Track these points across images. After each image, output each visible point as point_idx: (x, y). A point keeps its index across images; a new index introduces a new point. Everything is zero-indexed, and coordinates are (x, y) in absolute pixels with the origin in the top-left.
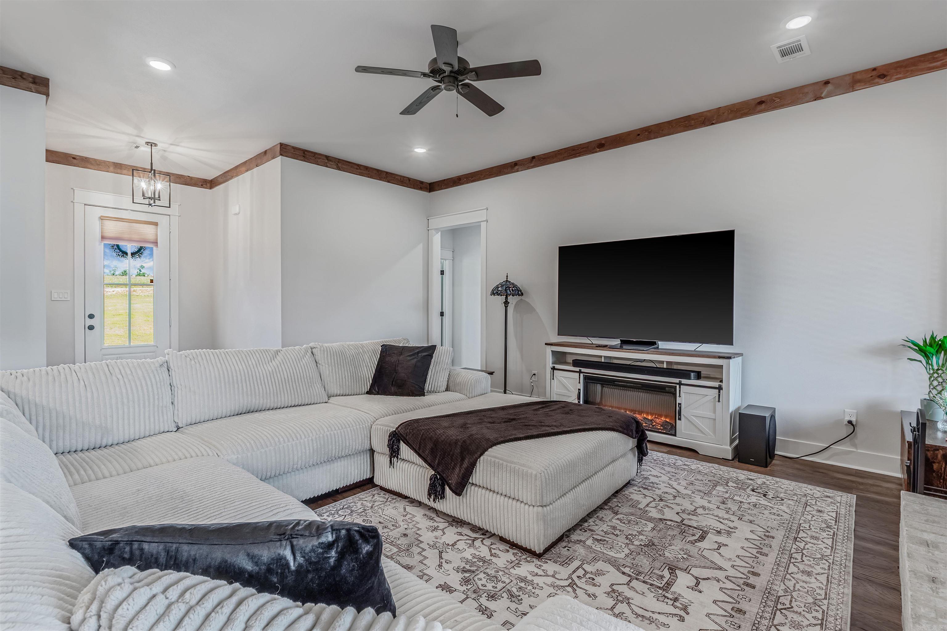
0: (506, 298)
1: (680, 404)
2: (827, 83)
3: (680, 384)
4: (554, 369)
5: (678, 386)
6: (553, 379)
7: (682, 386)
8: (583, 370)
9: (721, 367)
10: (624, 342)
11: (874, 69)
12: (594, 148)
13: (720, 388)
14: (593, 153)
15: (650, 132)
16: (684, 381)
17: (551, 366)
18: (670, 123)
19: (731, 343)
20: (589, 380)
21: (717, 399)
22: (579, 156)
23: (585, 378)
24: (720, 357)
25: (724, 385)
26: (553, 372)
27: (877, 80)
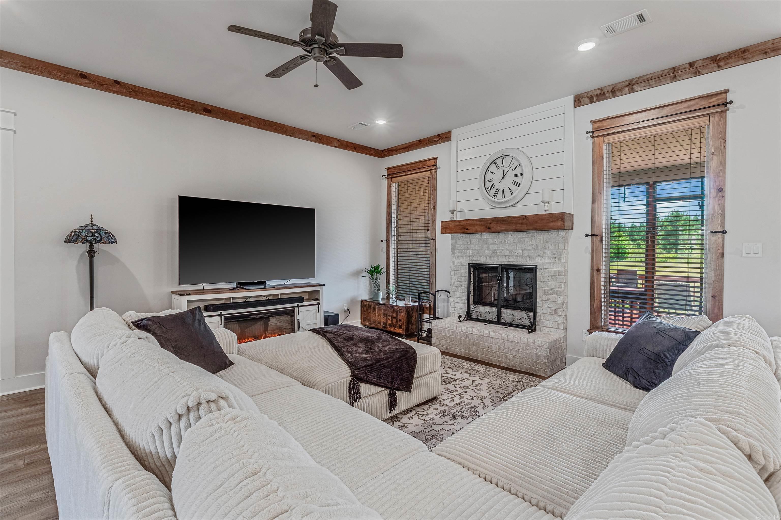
0: (91, 245)
1: (298, 320)
2: (338, 140)
3: (298, 306)
7: (299, 308)
8: (224, 312)
9: (319, 291)
11: (353, 144)
13: (319, 304)
14: (199, 113)
15: (250, 121)
16: (300, 304)
18: (265, 121)
19: (314, 277)
21: (317, 311)
22: (183, 109)
23: (226, 319)
25: (321, 301)
27: (353, 149)
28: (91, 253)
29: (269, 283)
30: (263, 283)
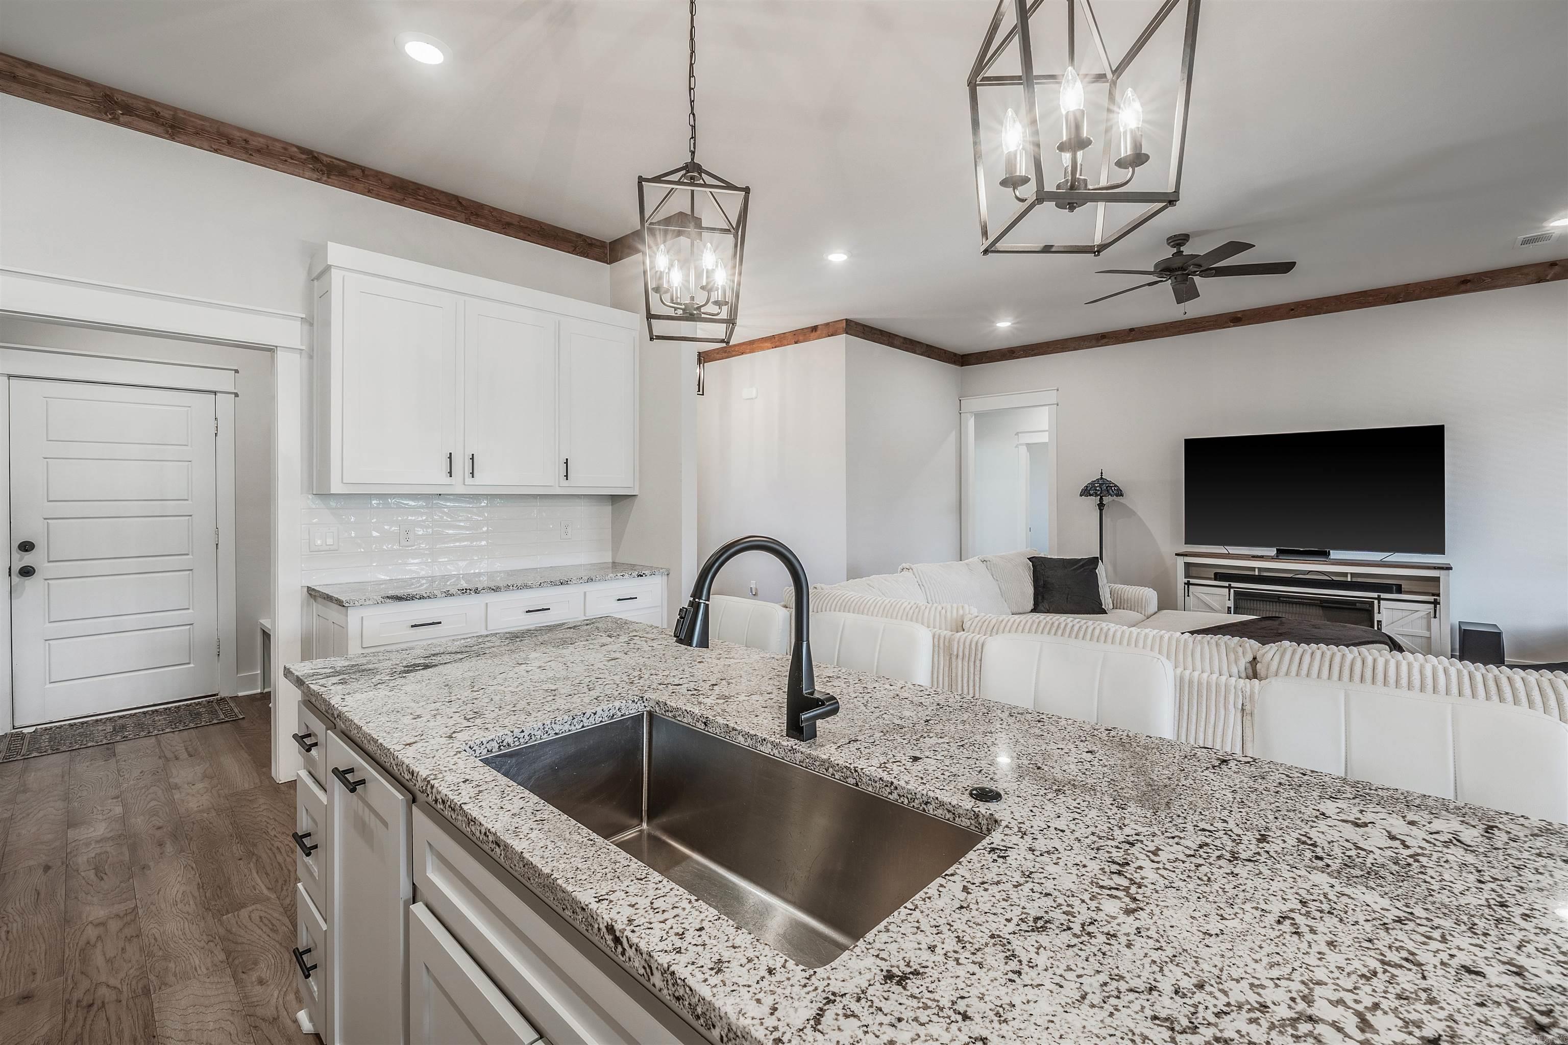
0: (1101, 499)
1: (1379, 621)
3: (1379, 599)
4: (1188, 584)
5: (1376, 602)
6: (1188, 596)
7: (1381, 601)
8: (1233, 584)
9: (1437, 579)
10: (1280, 552)
12: (1226, 322)
13: (1436, 603)
15: (1308, 308)
16: (1383, 595)
17: (1186, 580)
19: (1442, 552)
20: (1240, 596)
21: (1432, 615)
23: (1237, 594)
24: (1435, 568)
25: (1442, 599)
26: (1188, 587)
28: (1101, 506)
29: (1335, 554)
30: (1326, 554)
